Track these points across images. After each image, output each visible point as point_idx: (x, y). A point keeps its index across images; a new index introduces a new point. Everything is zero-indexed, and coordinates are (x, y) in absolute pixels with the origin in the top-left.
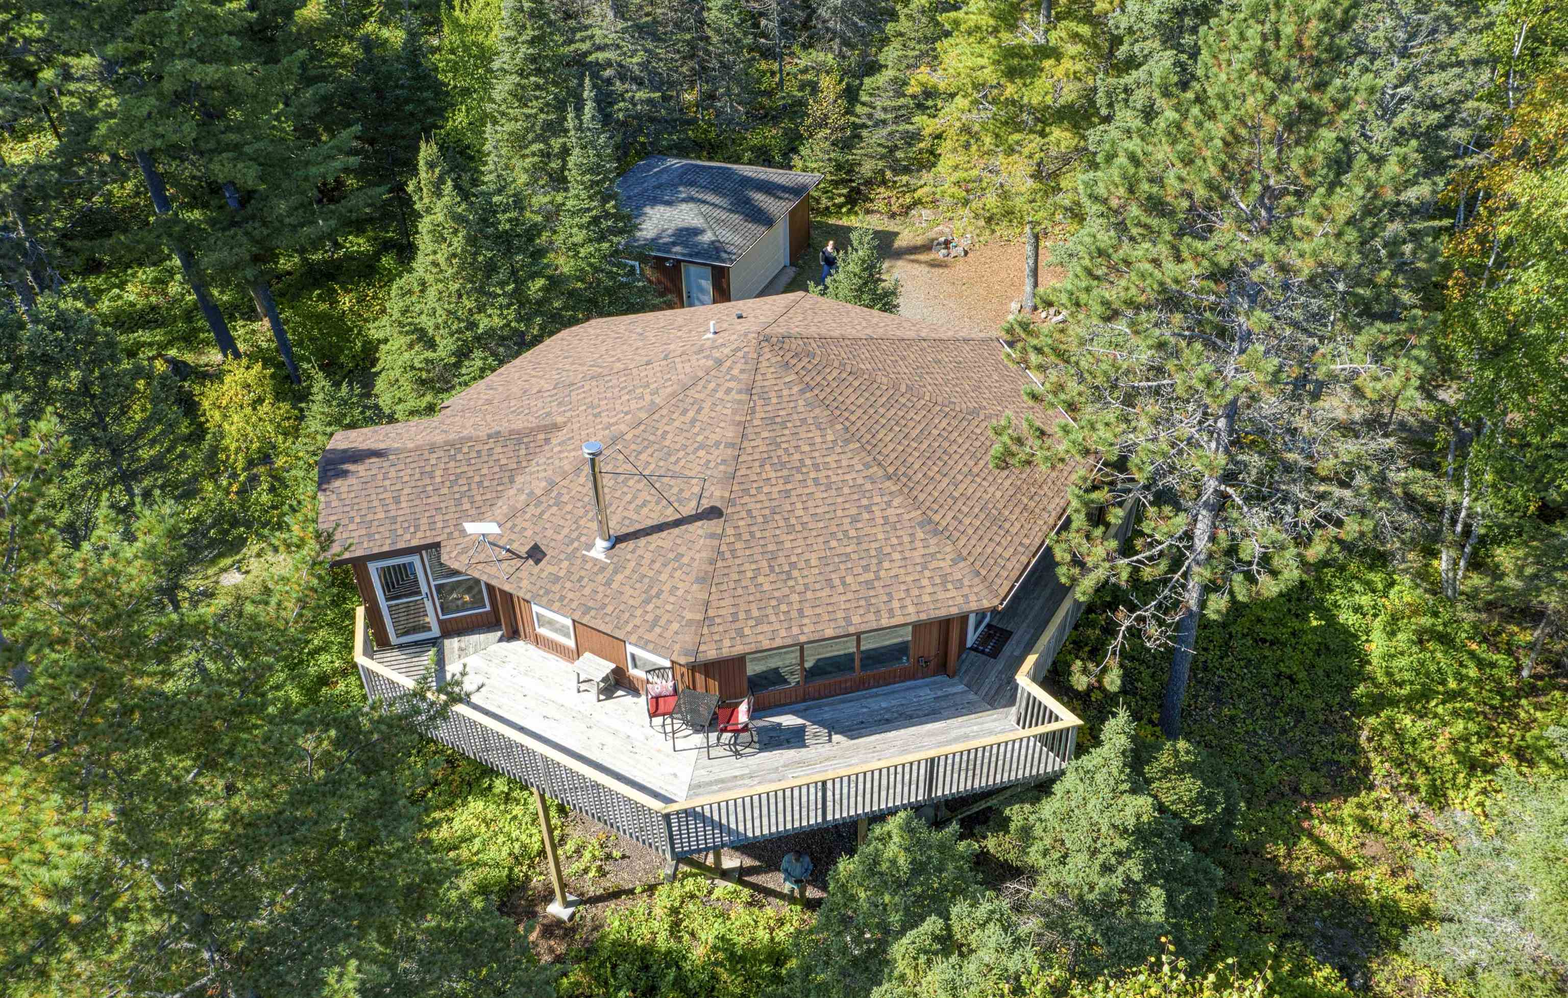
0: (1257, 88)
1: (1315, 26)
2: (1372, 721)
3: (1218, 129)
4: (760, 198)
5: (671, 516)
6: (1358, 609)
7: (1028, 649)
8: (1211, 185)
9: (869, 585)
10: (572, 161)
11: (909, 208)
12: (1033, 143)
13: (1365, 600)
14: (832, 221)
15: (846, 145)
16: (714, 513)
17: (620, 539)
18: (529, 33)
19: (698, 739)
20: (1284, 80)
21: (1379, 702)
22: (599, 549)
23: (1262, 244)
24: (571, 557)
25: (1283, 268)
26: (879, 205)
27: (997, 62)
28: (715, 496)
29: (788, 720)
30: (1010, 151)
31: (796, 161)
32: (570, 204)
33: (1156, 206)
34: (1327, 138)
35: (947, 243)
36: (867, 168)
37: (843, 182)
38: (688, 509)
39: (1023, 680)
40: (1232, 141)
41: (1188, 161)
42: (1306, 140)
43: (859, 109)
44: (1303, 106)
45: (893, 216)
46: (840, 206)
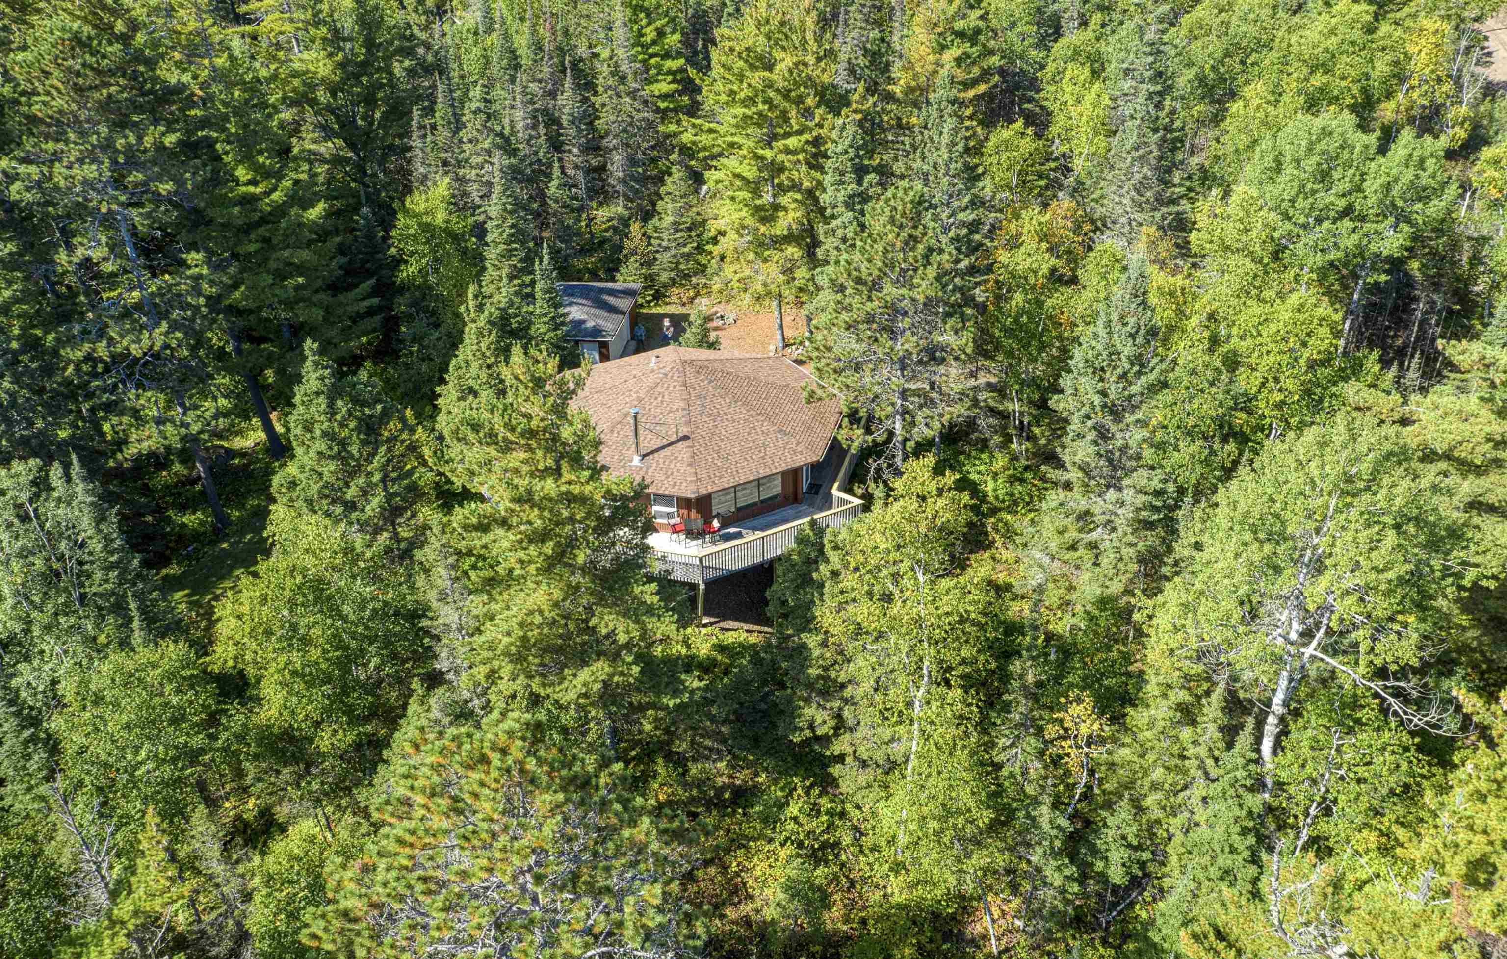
0: (891, 231)
1: (909, 206)
2: (993, 520)
3: (879, 247)
4: (611, 300)
5: (665, 442)
6: (979, 473)
7: (834, 481)
8: (880, 270)
9: (763, 458)
10: (538, 288)
11: (693, 299)
12: (776, 256)
13: (982, 468)
14: (645, 311)
15: (649, 264)
16: (685, 438)
17: (644, 456)
18: (510, 221)
19: (695, 542)
20: (901, 227)
21: (994, 511)
22: (636, 460)
23: (904, 291)
24: (624, 466)
25: (913, 300)
26: (675, 299)
27: (753, 215)
28: (684, 430)
29: (732, 530)
30: (765, 260)
31: (618, 276)
32: (538, 311)
33: (859, 281)
34: (921, 248)
35: (722, 317)
36: (664, 277)
37: (650, 287)
38: (674, 438)
39: (835, 492)
40: (885, 252)
41: (870, 261)
42: (913, 249)
43: (653, 241)
44: (910, 236)
45: (684, 304)
46: (649, 302)
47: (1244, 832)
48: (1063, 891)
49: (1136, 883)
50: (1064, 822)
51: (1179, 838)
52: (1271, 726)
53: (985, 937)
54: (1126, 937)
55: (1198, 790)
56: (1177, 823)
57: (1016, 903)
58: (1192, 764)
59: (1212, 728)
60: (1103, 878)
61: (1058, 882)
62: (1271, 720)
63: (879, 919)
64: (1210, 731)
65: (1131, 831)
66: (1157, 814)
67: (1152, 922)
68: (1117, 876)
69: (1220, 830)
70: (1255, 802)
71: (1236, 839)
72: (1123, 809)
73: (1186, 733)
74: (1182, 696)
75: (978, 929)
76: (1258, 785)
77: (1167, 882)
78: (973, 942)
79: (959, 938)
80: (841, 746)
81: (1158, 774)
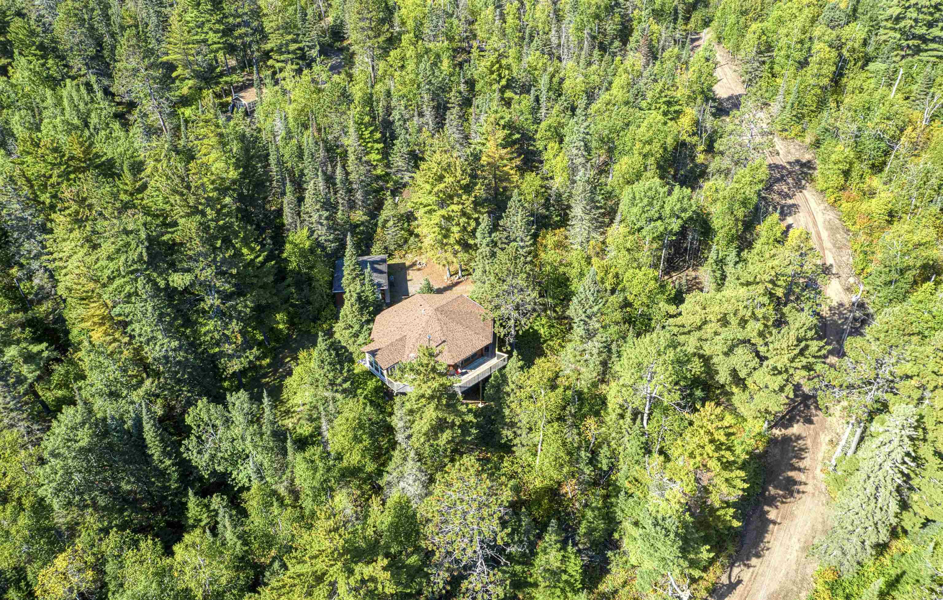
5: (437, 344)
7: (496, 349)
11: (405, 255)
16: (444, 341)
26: (397, 256)
29: (465, 371)
35: (420, 263)
38: (440, 342)
39: (497, 352)
45: (401, 258)
47: (641, 448)
48: (589, 475)
49: (611, 469)
50: (588, 455)
51: (622, 453)
52: (645, 417)
53: (567, 493)
54: (609, 485)
55: (626, 439)
56: (621, 449)
57: (574, 481)
58: (624, 431)
59: (629, 419)
60: (601, 469)
61: (588, 472)
62: (646, 415)
63: (535, 493)
64: (628, 420)
65: (608, 454)
66: (615, 446)
67: (617, 480)
68: (605, 468)
69: (634, 449)
70: (643, 439)
71: (639, 451)
72: (605, 447)
73: (621, 422)
74: (620, 411)
75: (564, 491)
76: (644, 434)
77: (620, 467)
78: (563, 495)
79: (559, 495)
80: (517, 441)
81: (614, 435)
